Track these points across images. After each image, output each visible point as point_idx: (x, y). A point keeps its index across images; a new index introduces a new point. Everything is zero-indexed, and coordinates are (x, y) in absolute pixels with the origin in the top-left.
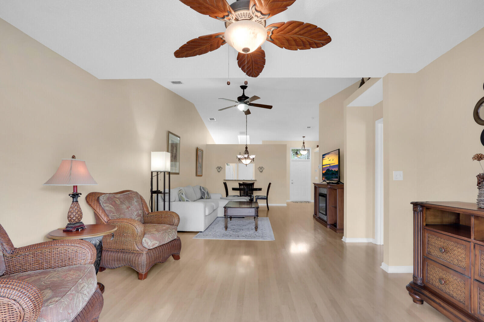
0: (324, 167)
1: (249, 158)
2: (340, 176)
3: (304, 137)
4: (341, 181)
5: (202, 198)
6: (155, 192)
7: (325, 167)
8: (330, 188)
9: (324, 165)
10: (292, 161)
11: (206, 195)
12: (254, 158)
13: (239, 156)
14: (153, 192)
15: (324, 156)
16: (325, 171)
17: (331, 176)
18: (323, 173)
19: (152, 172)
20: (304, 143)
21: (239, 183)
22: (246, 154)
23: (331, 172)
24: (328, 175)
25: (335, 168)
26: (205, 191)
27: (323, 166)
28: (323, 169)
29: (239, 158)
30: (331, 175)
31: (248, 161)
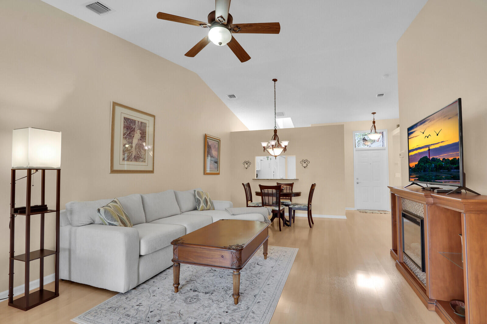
0: (412, 153)
1: (280, 145)
2: (465, 172)
3: (374, 113)
4: (467, 186)
5: (195, 209)
6: (21, 211)
7: (416, 154)
8: (434, 204)
9: (413, 150)
10: (356, 150)
11: (202, 204)
12: (286, 146)
13: (264, 144)
14: (16, 211)
15: (410, 130)
16: (417, 163)
17: (435, 173)
18: (410, 168)
19: (14, 172)
20: (374, 122)
21: (260, 186)
22: (275, 139)
23: (433, 165)
24: (424, 171)
25: (444, 152)
26: (201, 198)
27: (409, 151)
28: (411, 159)
29: (264, 147)
30: (432, 171)
31: (278, 151)
